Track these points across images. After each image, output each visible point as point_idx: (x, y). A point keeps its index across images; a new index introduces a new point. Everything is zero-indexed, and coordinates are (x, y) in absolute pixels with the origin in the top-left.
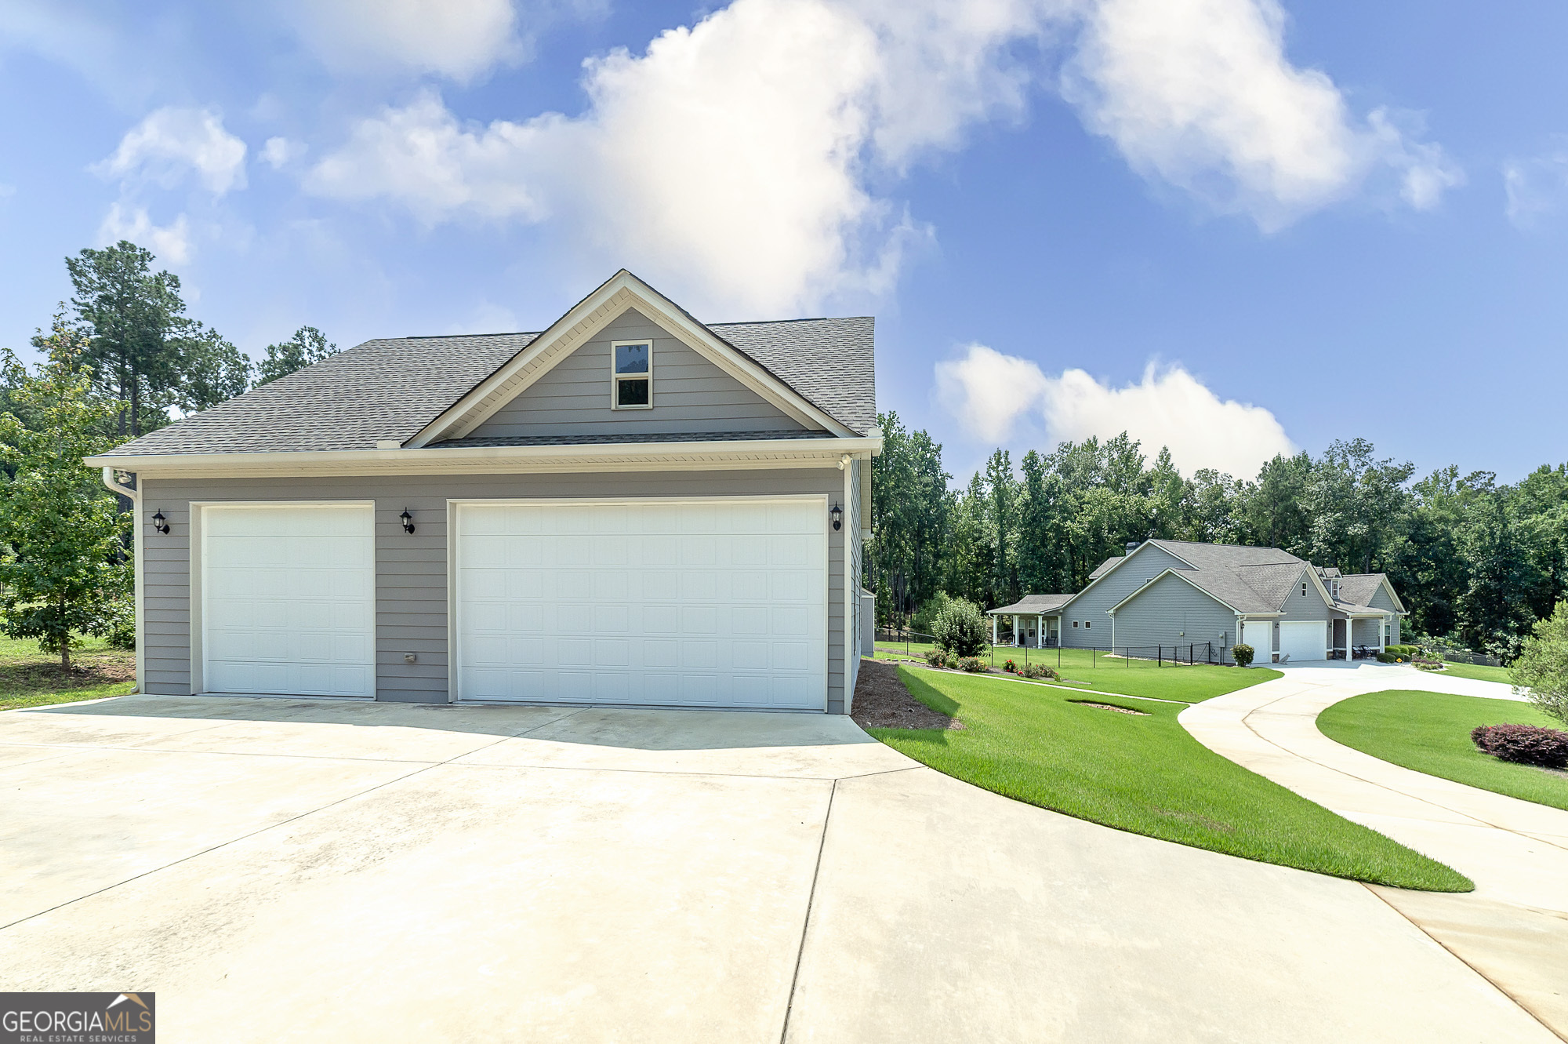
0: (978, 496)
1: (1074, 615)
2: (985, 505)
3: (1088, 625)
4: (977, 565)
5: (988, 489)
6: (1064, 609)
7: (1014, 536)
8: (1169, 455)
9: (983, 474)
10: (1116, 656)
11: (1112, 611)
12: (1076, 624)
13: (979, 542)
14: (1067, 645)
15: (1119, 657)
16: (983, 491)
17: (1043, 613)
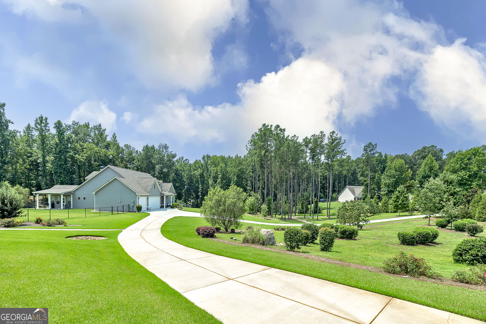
0: (30, 136)
1: (78, 194)
2: (34, 141)
3: (84, 198)
4: (30, 170)
5: (36, 134)
6: (74, 192)
7: (50, 158)
8: (116, 136)
9: (33, 125)
10: (96, 211)
11: (94, 193)
12: (79, 198)
13: (30, 159)
14: (75, 207)
15: (97, 211)
16: (33, 134)
17: (63, 193)
